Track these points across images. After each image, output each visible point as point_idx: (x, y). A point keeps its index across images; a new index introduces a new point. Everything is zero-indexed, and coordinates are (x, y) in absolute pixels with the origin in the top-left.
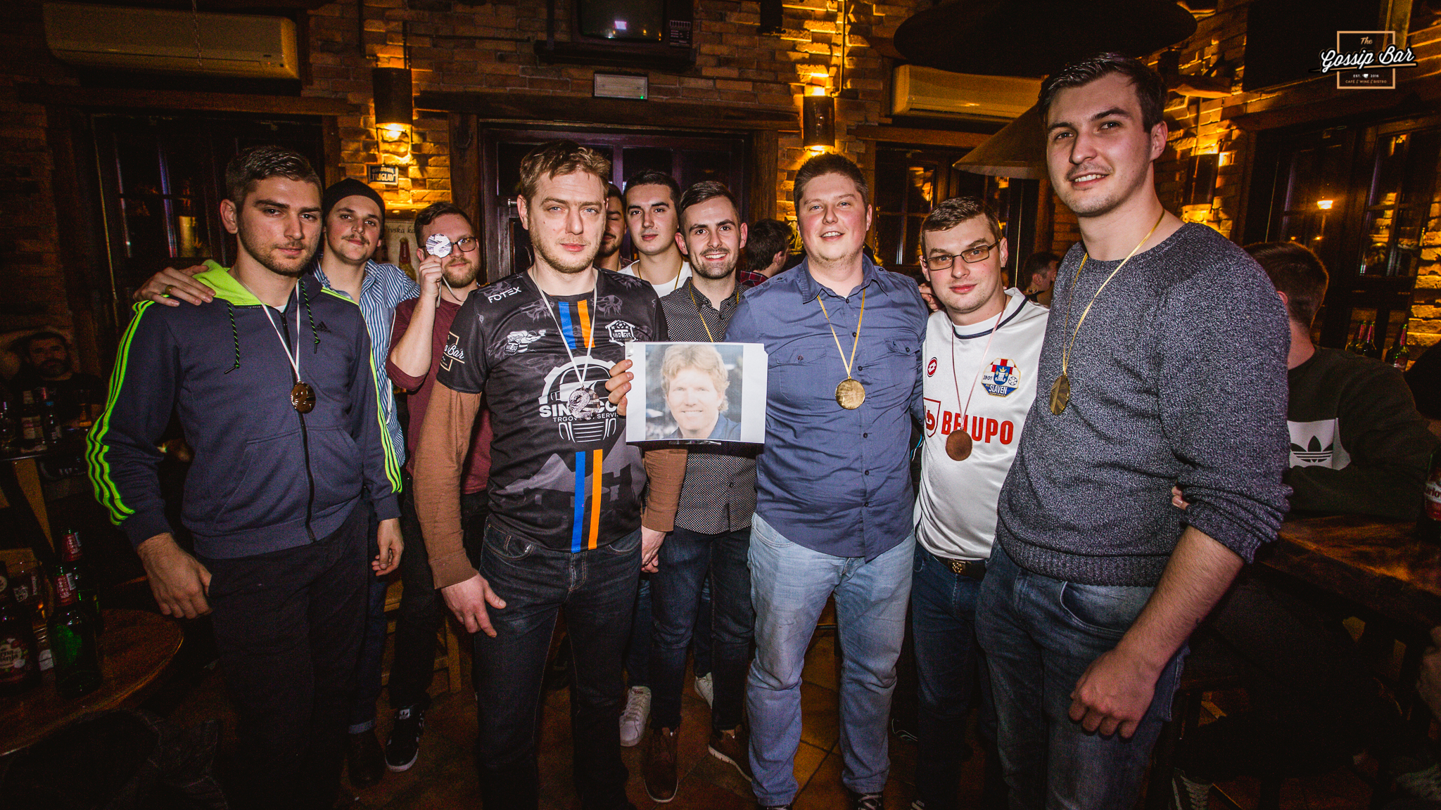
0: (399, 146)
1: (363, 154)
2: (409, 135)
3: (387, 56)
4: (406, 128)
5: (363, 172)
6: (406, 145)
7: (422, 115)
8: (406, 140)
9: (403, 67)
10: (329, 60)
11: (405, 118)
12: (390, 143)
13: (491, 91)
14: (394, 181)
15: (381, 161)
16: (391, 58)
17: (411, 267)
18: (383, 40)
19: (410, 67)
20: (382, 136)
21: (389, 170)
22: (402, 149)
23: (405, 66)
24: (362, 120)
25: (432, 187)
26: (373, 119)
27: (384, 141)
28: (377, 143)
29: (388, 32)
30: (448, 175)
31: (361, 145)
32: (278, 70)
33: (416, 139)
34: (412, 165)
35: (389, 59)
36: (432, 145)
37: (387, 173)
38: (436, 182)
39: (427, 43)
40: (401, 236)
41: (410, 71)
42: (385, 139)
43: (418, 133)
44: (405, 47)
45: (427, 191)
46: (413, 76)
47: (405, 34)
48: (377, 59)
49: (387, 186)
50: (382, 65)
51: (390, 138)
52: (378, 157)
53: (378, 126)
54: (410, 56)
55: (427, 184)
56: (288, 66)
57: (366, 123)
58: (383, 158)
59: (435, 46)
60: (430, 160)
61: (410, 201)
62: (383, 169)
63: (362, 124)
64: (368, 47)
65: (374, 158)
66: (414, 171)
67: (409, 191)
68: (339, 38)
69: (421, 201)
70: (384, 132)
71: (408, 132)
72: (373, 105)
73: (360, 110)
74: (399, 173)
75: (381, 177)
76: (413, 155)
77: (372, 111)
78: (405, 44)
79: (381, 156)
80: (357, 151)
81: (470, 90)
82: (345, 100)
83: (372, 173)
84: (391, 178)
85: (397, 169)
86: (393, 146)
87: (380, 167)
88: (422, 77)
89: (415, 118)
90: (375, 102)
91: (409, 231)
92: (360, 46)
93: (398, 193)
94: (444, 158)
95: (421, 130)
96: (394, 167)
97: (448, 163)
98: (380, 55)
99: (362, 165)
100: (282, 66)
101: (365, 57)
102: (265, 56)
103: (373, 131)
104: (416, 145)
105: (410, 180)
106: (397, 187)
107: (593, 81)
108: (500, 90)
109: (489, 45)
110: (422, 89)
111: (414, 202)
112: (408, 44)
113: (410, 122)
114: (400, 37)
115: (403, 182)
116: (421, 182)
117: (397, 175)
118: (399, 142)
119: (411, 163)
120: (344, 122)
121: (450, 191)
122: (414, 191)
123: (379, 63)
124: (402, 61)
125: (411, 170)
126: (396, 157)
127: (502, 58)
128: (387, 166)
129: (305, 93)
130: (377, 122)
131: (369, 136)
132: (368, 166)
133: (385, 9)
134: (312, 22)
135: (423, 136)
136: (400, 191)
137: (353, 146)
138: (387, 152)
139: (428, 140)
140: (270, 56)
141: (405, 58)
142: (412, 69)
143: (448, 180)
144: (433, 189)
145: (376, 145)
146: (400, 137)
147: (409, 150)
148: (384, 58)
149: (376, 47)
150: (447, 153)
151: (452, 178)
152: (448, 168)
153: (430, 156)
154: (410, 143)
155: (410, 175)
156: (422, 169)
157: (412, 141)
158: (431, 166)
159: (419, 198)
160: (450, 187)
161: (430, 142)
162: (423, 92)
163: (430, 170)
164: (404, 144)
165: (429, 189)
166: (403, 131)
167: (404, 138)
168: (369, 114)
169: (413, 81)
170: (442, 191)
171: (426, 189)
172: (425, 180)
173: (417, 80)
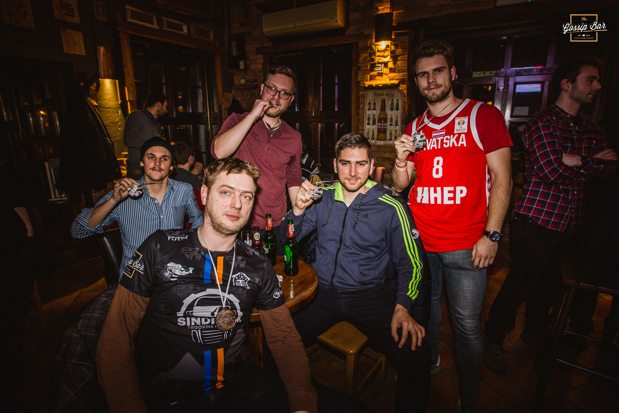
0: (385, 52)
1: (369, 58)
2: (390, 46)
3: (382, 8)
4: (388, 43)
5: (368, 67)
6: (388, 52)
7: (396, 35)
8: (388, 49)
9: (389, 12)
10: (357, 15)
11: (388, 38)
12: (380, 51)
13: (433, 16)
14: (381, 70)
15: (376, 61)
16: (384, 9)
17: (386, 113)
20: (377, 49)
21: (380, 65)
22: (386, 54)
23: (391, 11)
24: (369, 42)
25: (399, 72)
26: (374, 41)
27: (378, 51)
28: (375, 52)
31: (368, 54)
32: (336, 24)
33: (393, 47)
34: (390, 61)
35: (383, 9)
36: (400, 50)
37: (378, 67)
38: (401, 69)
40: (382, 97)
41: (392, 13)
42: (379, 50)
43: (393, 44)
45: (396, 74)
46: (394, 16)
48: (378, 10)
49: (378, 73)
51: (381, 49)
52: (375, 59)
53: (376, 43)
54: (393, 5)
55: (397, 70)
56: (340, 22)
57: (371, 43)
58: (377, 59)
60: (399, 58)
61: (388, 80)
62: (377, 65)
63: (369, 44)
64: (374, 4)
65: (373, 60)
66: (390, 65)
67: (387, 75)
69: (393, 79)
70: (379, 46)
71: (389, 44)
72: (374, 34)
73: (369, 37)
74: (384, 66)
75: (376, 69)
76: (391, 56)
77: (374, 37)
79: (376, 59)
80: (366, 57)
82: (362, 33)
83: (372, 67)
84: (380, 69)
85: (383, 65)
86: (382, 53)
87: (375, 64)
88: (398, 15)
89: (393, 37)
90: (375, 32)
91: (386, 95)
93: (382, 76)
94: (406, 56)
95: (396, 43)
96: (381, 63)
97: (407, 59)
98: (380, 8)
99: (368, 64)
100: (337, 22)
101: (372, 10)
102: (331, 18)
103: (374, 46)
104: (393, 51)
105: (388, 69)
106: (382, 73)
108: (438, 14)
110: (398, 22)
111: (390, 80)
113: (390, 39)
115: (386, 70)
116: (394, 70)
117: (383, 67)
118: (385, 50)
120: (361, 44)
121: (407, 73)
122: (390, 75)
123: (379, 12)
124: (389, 8)
125: (389, 64)
126: (383, 58)
128: (379, 63)
129: (346, 34)
130: (376, 41)
131: (372, 49)
132: (370, 64)
135: (396, 46)
136: (384, 75)
137: (364, 55)
138: (379, 56)
139: (399, 47)
141: (391, 7)
142: (394, 12)
143: (406, 68)
144: (399, 73)
145: (374, 53)
146: (386, 48)
147: (389, 54)
148: (381, 9)
149: (378, 4)
150: (407, 53)
151: (408, 66)
152: (406, 62)
153: (399, 56)
154: (390, 50)
155: (389, 67)
156: (395, 63)
157: (391, 49)
158: (399, 61)
159: (392, 78)
160: (407, 70)
161: (400, 49)
162: (398, 23)
163: (399, 63)
164: (387, 51)
165: (397, 73)
166: (387, 44)
167: (387, 48)
168: (372, 38)
169: (394, 19)
170: (403, 73)
171: (396, 73)
172: (395, 69)
173: (396, 17)
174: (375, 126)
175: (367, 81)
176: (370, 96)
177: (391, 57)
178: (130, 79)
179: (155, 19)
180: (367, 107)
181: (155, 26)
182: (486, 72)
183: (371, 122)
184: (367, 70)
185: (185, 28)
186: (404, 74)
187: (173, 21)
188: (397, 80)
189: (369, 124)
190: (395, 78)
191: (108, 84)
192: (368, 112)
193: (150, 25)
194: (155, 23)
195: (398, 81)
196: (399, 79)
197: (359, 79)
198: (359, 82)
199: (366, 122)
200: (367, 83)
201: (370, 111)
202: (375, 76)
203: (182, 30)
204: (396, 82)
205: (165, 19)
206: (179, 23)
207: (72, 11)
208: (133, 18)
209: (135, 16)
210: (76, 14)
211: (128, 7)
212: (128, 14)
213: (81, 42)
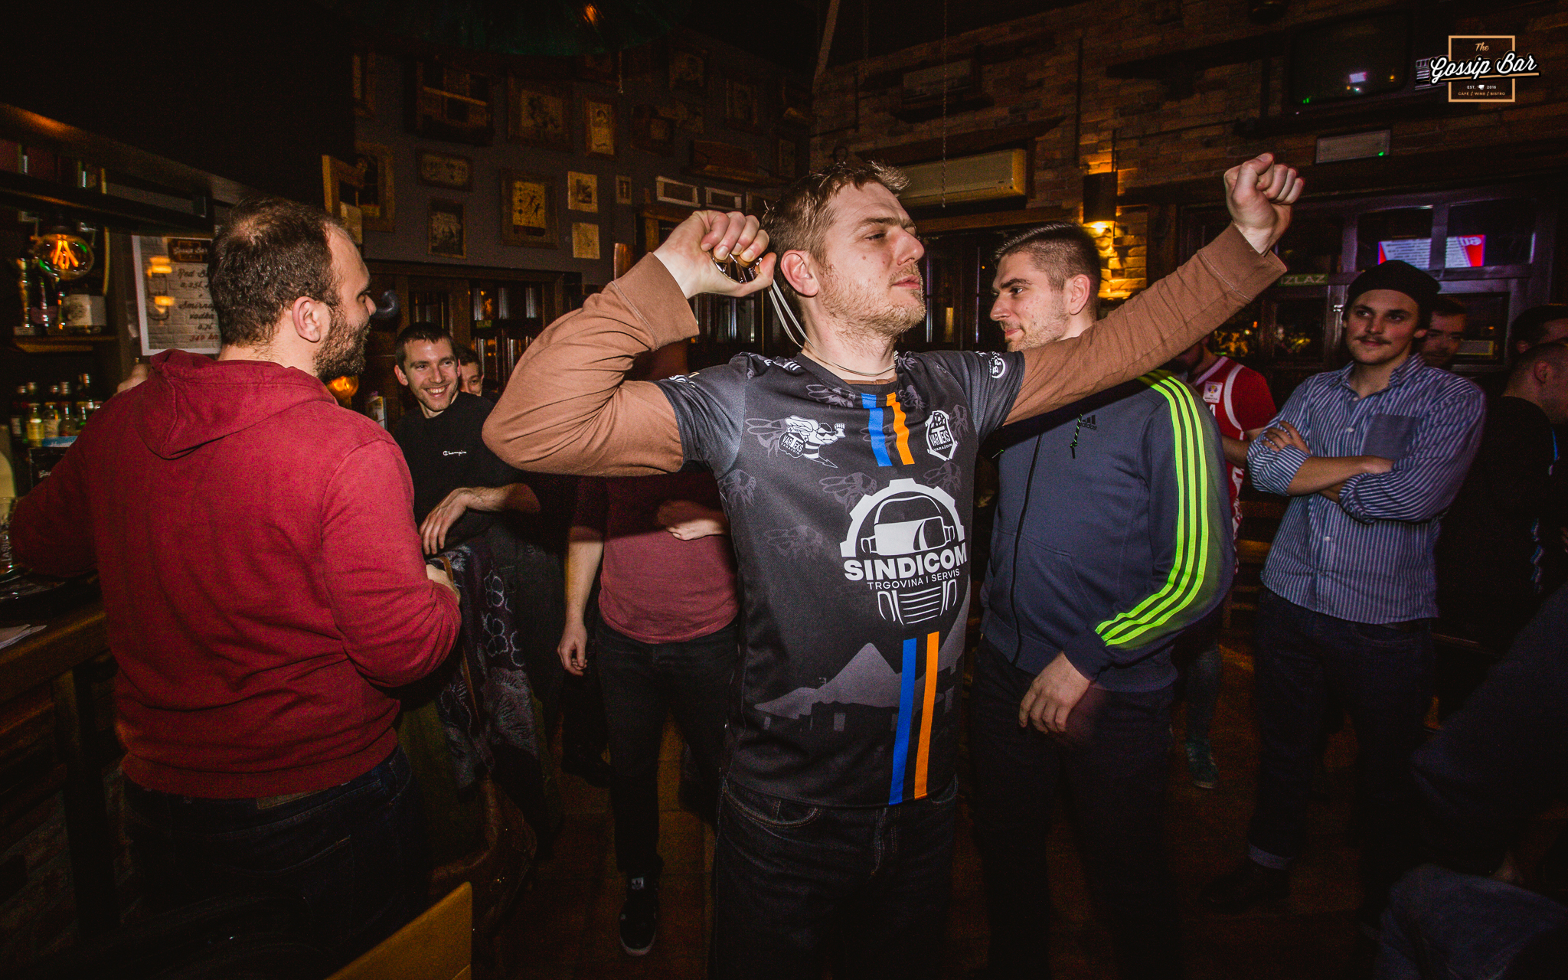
2: (1112, 230)
3: (1097, 163)
4: (1109, 224)
6: (1109, 240)
7: (1125, 211)
8: (1109, 235)
9: (1109, 171)
10: (1049, 176)
11: (1112, 217)
13: (1193, 177)
16: (1100, 165)
18: (1094, 150)
19: (1117, 169)
23: (1113, 169)
25: (1130, 276)
26: (1081, 220)
29: (1100, 141)
30: (1144, 264)
32: (1010, 191)
33: (1118, 233)
34: (1113, 257)
35: (1099, 165)
36: (1133, 237)
38: (1134, 271)
39: (1134, 143)
41: (1116, 172)
43: (1119, 227)
44: (1113, 152)
45: (1124, 280)
46: (1119, 177)
47: (1114, 141)
48: (1089, 167)
50: (1093, 171)
54: (1117, 161)
55: (1126, 273)
56: (1016, 186)
59: (1141, 145)
60: (1130, 251)
64: (1081, 158)
66: (1113, 263)
68: (1058, 156)
69: (1119, 289)
71: (1111, 227)
72: (1082, 208)
73: (1072, 213)
77: (1081, 213)
78: (1113, 150)
81: (1174, 180)
82: (1059, 207)
88: (1128, 176)
89: (1118, 214)
90: (1084, 205)
92: (1076, 157)
94: (1143, 248)
95: (1123, 224)
97: (1145, 253)
98: (1091, 163)
100: (1011, 188)
101: (1077, 167)
102: (1000, 182)
104: (1118, 238)
107: (1315, 148)
108: (1204, 176)
109: (1194, 135)
110: (1127, 187)
111: (1112, 290)
112: (1116, 149)
113: (1113, 218)
114: (1110, 144)
116: (1120, 272)
119: (1112, 255)
121: (1145, 278)
122: (1112, 281)
123: (1090, 171)
124: (1110, 165)
125: (1111, 262)
127: (1208, 144)
129: (1028, 206)
133: (1098, 123)
134: (1038, 149)
135: (1125, 230)
139: (1130, 232)
140: (1002, 182)
141: (1113, 162)
142: (1119, 171)
143: (1145, 269)
144: (1131, 278)
146: (1104, 233)
147: (1111, 243)
148: (1094, 165)
149: (1089, 157)
150: (1145, 242)
151: (1147, 267)
152: (1145, 258)
153: (1130, 247)
154: (1113, 238)
155: (1110, 267)
156: (1122, 260)
157: (1114, 235)
158: (1130, 257)
159: (1118, 287)
160: (1145, 275)
161: (1131, 235)
162: (1127, 190)
163: (1129, 260)
164: (1106, 238)
165: (1127, 278)
166: (1107, 227)
167: (1107, 233)
168: (1078, 216)
169: (1119, 182)
170: (1139, 279)
171: (1124, 278)
172: (1123, 270)
173: (1123, 179)
177: (1115, 249)
179: (695, 192)
182: (1305, 278)
186: (1140, 281)
187: (722, 192)
188: (1126, 290)
190: (1123, 287)
193: (687, 203)
194: (696, 199)
195: (1128, 294)
196: (1131, 290)
204: (1124, 294)
205: (709, 191)
206: (728, 193)
207: (589, 195)
208: (666, 195)
209: (669, 191)
210: (594, 198)
211: (660, 179)
212: (660, 190)
213: (596, 240)
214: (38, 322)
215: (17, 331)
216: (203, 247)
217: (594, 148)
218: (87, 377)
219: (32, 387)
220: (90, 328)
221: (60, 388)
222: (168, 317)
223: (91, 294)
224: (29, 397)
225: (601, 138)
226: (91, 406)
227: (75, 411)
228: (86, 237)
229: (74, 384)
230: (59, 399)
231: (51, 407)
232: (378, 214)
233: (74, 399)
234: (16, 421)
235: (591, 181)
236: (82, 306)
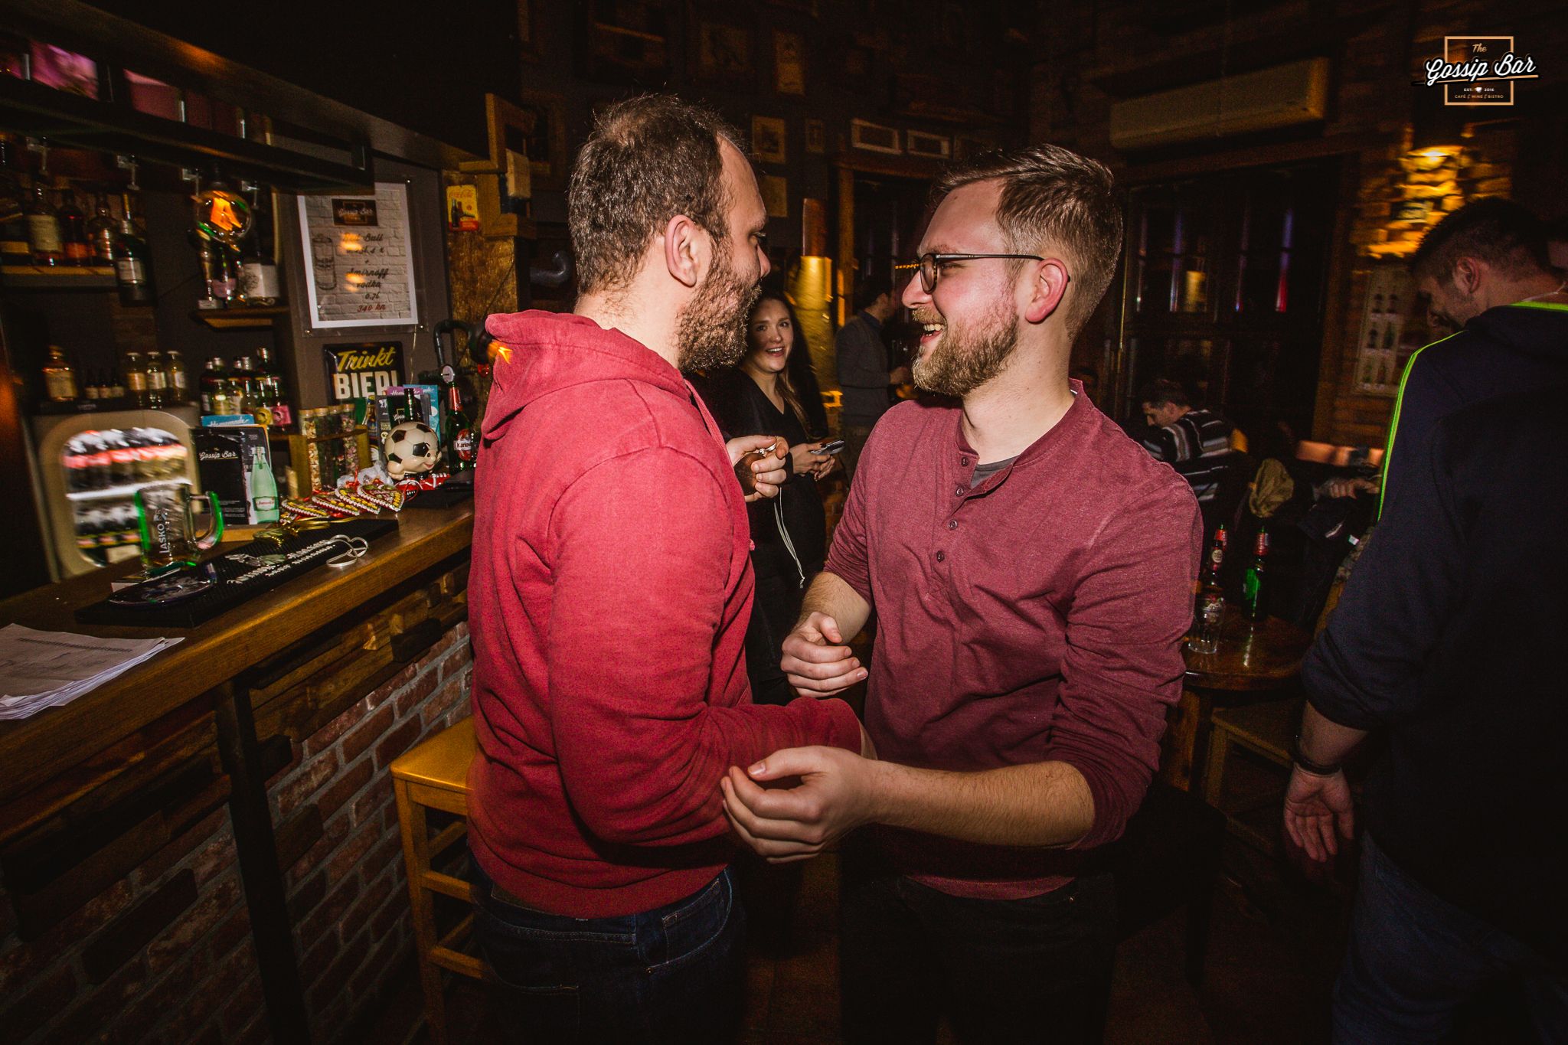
0: (1439, 173)
1: (1387, 190)
2: (1456, 158)
4: (1452, 150)
5: (1383, 211)
6: (1449, 171)
7: (1477, 130)
8: (1451, 165)
10: (1362, 90)
11: (1453, 139)
12: (1425, 172)
15: (1408, 196)
20: (1416, 165)
24: (1393, 150)
26: (1407, 146)
27: (1420, 171)
28: (1406, 174)
31: (1386, 179)
32: (1302, 114)
33: (1465, 161)
34: (1452, 194)
36: (1487, 165)
37: (1415, 209)
42: (1419, 168)
49: (1413, 224)
51: (1428, 166)
52: (1405, 190)
53: (1414, 153)
56: (1313, 108)
57: (1397, 153)
58: (1412, 190)
60: (1481, 185)
62: (1411, 205)
63: (1391, 154)
65: (1401, 192)
66: (1451, 203)
68: (1379, 61)
70: (1420, 160)
71: (1455, 154)
72: (1410, 130)
73: (1396, 139)
74: (1431, 207)
75: (1407, 215)
76: (1456, 182)
77: (1408, 137)
79: (1409, 189)
80: (1379, 188)
82: (1374, 131)
83: (1395, 210)
85: (1429, 203)
86: (1430, 175)
87: (1406, 202)
89: (1467, 135)
90: (1413, 126)
94: (1504, 179)
95: (1474, 148)
96: (1422, 200)
99: (1383, 203)
100: (1306, 109)
102: (1290, 105)
103: (1405, 160)
104: (1463, 168)
113: (1460, 141)
117: (1426, 210)
118: (1440, 168)
119: (1451, 192)
120: (1368, 156)
125: (1448, 201)
126: (1431, 188)
128: (1417, 200)
129: (1328, 133)
130: (1414, 149)
131: (1397, 166)
132: (1391, 203)
134: (1351, 53)
135: (1475, 157)
137: (1375, 183)
138: (1419, 183)
139: (1484, 160)
140: (1294, 102)
145: (1404, 177)
146: (1443, 163)
147: (1452, 176)
149: (1425, 62)
150: (1509, 172)
153: (1481, 180)
154: (1455, 168)
157: (1458, 165)
161: (1485, 163)
164: (1446, 170)
166: (1448, 154)
167: (1448, 163)
168: (1403, 142)
174: (1388, 351)
175: (1376, 243)
176: (1383, 282)
178: (846, 253)
179: (897, 136)
180: (1372, 304)
181: (896, 150)
183: (1380, 341)
184: (1380, 218)
185: (945, 146)
187: (926, 136)
189: (1372, 346)
191: (813, 265)
192: (1373, 318)
193: (886, 150)
194: (896, 144)
197: (1354, 240)
198: (1354, 247)
199: (1365, 340)
200: (1378, 250)
201: (1378, 315)
202: (1403, 231)
203: (938, 150)
205: (912, 133)
206: (934, 137)
207: (776, 144)
208: (863, 141)
209: (867, 136)
210: (782, 148)
211: (857, 122)
212: (856, 134)
213: (784, 195)
214: (221, 295)
215: (202, 305)
216: (367, 208)
217: (781, 85)
218: (265, 352)
219: (218, 362)
220: (267, 299)
221: (243, 364)
222: (335, 285)
223: (263, 264)
224: (216, 374)
225: (790, 75)
226: (269, 382)
227: (255, 387)
228: (248, 197)
229: (256, 359)
230: (241, 374)
231: (234, 383)
232: (548, 171)
233: (252, 376)
234: (206, 398)
235: (778, 127)
236: (254, 276)
